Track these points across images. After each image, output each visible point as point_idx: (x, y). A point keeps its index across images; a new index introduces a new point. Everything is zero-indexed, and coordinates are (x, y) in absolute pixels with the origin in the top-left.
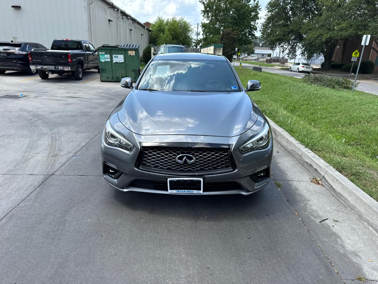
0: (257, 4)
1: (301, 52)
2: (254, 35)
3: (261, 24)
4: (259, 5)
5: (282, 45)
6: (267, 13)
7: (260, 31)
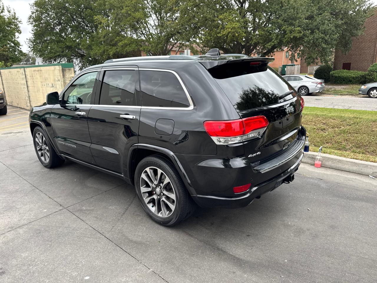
0: (15, 16)
1: (79, 67)
2: (21, 52)
3: (28, 40)
4: (16, 17)
5: (58, 62)
6: (33, 27)
7: (29, 47)
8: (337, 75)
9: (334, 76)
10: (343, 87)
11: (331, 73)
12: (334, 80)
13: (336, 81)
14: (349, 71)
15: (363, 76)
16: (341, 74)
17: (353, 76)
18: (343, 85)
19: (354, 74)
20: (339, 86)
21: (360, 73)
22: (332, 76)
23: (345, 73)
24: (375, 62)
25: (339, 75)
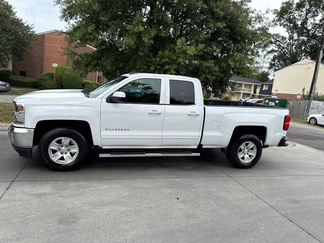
8: (15, 80)
9: (13, 80)
10: (20, 89)
11: (10, 77)
12: (13, 83)
13: (15, 84)
14: (24, 77)
15: (35, 82)
16: (18, 79)
17: (27, 81)
18: (20, 88)
19: (28, 80)
20: (18, 89)
21: (33, 80)
22: (11, 80)
23: (22, 79)
24: (43, 73)
25: (17, 80)
